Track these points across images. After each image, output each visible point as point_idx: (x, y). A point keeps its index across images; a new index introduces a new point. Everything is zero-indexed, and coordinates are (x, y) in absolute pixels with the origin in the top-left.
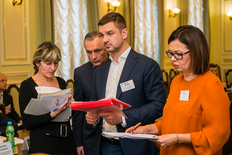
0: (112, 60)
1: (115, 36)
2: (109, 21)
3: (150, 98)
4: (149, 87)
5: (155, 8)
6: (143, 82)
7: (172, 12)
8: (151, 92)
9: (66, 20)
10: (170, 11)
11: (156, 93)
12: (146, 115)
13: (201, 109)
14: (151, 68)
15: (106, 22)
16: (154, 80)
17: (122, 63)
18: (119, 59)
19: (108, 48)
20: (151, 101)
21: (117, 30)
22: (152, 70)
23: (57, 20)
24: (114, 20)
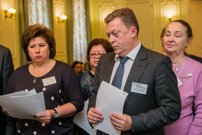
5: (46, 15)
7: (60, 19)
10: (58, 18)
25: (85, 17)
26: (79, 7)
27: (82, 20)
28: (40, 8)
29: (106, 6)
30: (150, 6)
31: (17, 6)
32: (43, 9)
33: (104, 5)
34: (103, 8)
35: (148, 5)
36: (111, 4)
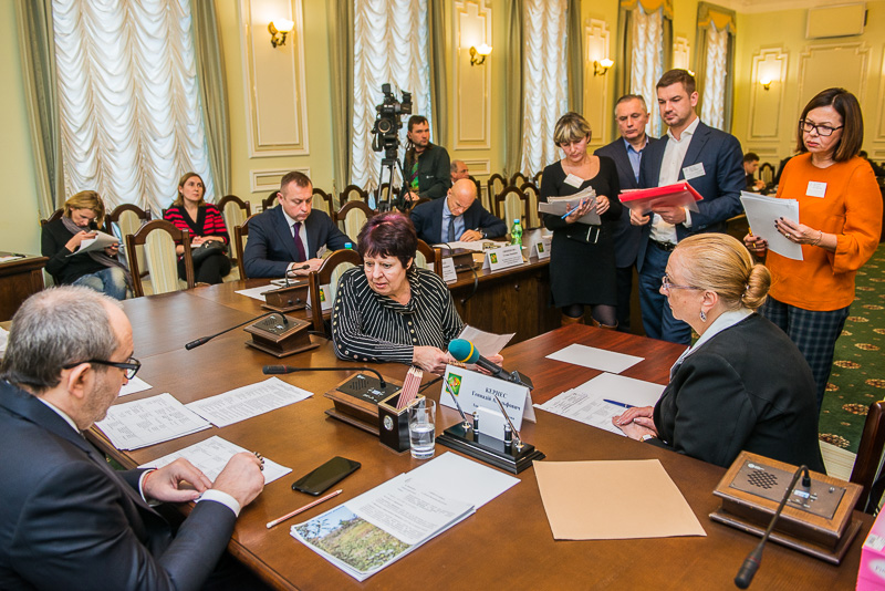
0: (671, 135)
1: (682, 102)
2: (676, 82)
3: (725, 190)
4: (724, 174)
6: (717, 167)
8: (728, 180)
9: (538, 87)
11: (734, 183)
12: (720, 212)
13: (845, 209)
14: (730, 147)
15: (671, 83)
16: (733, 165)
17: (686, 140)
18: (682, 135)
19: (670, 119)
20: (726, 193)
21: (685, 94)
22: (731, 150)
23: (527, 86)
24: (682, 80)
25: (725, 73)
26: (716, 56)
27: (719, 81)
28: (650, 56)
29: (767, 53)
30: (860, 53)
31: (614, 55)
32: (655, 59)
33: (763, 51)
34: (761, 57)
35: (857, 50)
36: (779, 50)
